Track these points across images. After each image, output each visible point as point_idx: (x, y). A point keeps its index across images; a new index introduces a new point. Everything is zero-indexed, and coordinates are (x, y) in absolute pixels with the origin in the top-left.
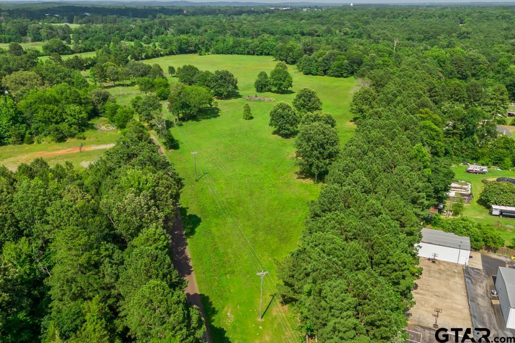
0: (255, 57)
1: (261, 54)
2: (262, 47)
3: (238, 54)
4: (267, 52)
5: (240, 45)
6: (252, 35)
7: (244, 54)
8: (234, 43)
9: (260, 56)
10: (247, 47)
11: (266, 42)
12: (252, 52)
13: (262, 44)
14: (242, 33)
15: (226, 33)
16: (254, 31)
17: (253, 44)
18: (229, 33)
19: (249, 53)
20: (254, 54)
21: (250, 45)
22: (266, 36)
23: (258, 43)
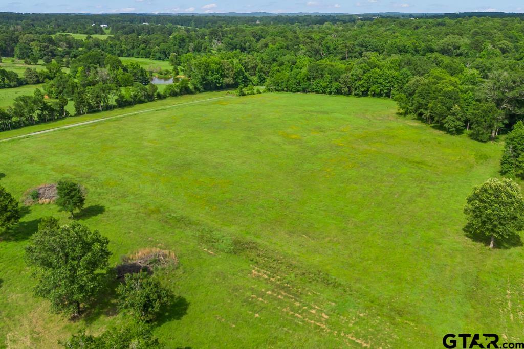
0: (352, 99)
1: (365, 94)
2: (368, 80)
3: (317, 92)
4: (378, 91)
5: (322, 75)
6: (342, 53)
7: (330, 93)
8: (310, 71)
9: (363, 98)
10: (336, 80)
11: (378, 70)
12: (347, 89)
13: (368, 74)
14: (325, 48)
15: (299, 49)
16: (346, 47)
17: (349, 74)
18: (304, 48)
19: (338, 92)
20: (349, 94)
21: (343, 76)
22: (373, 56)
23: (360, 71)
